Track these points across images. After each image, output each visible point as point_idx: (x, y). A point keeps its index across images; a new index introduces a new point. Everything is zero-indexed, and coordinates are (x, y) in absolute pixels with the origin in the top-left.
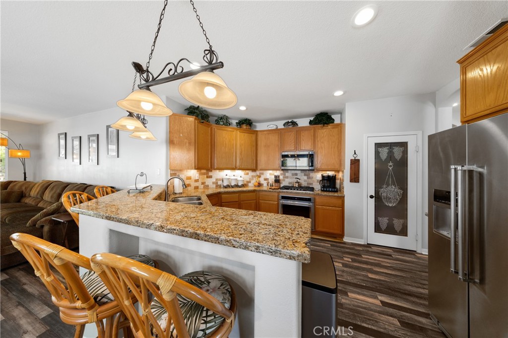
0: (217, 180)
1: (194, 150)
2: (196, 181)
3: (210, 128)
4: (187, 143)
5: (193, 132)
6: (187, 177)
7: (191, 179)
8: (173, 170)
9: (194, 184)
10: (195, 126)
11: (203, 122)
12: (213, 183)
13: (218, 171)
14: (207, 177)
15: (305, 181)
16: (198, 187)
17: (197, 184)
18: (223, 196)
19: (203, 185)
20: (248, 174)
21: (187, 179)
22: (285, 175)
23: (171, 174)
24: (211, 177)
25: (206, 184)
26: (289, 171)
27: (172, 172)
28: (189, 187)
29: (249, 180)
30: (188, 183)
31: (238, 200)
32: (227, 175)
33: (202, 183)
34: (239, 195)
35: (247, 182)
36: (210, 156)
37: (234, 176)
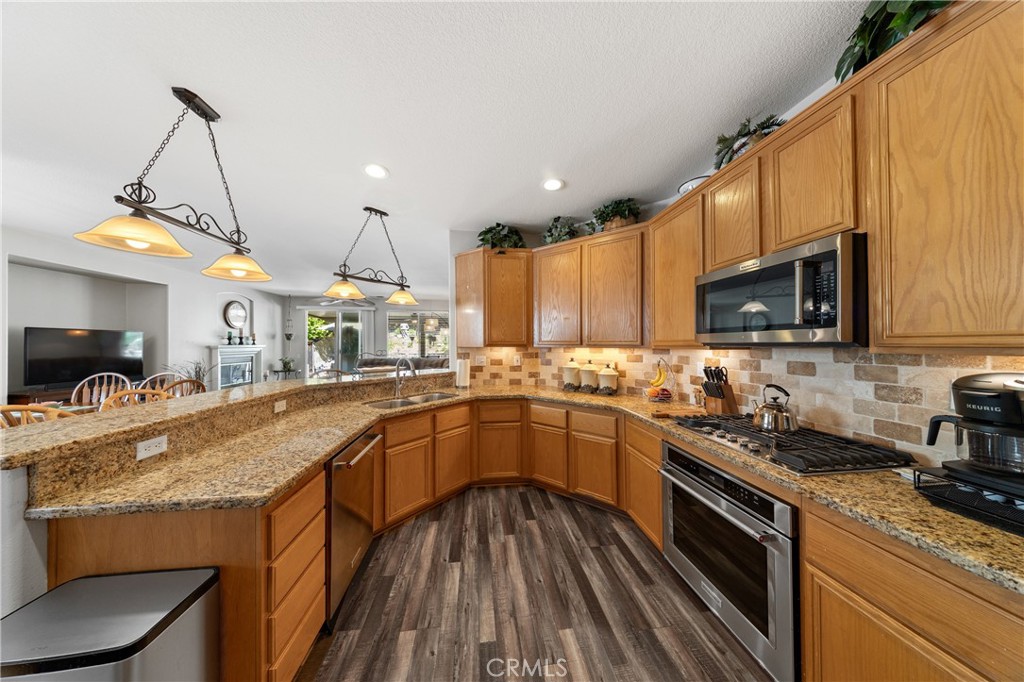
0: (560, 369)
2: (514, 369)
3: (523, 262)
4: (475, 299)
5: (482, 277)
6: (492, 360)
7: (501, 364)
8: (463, 348)
9: (508, 375)
10: (484, 264)
11: (502, 252)
12: (554, 377)
14: (542, 363)
15: (860, 406)
16: (520, 380)
17: (516, 375)
18: (532, 406)
19: (533, 379)
20: (639, 359)
21: (491, 364)
22: (758, 368)
23: (458, 354)
24: (548, 363)
25: (540, 377)
26: (775, 353)
27: (460, 351)
28: (497, 380)
29: (643, 378)
30: (495, 369)
31: (564, 425)
32: (572, 360)
33: (532, 375)
34: (567, 412)
35: (637, 382)
36: (524, 319)
37: (590, 362)
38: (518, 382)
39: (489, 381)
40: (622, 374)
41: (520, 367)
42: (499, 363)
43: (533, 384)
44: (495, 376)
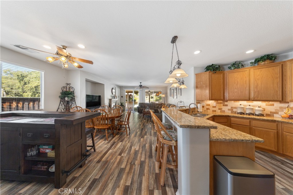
0: (232, 107)
1: (209, 90)
2: (214, 107)
3: (222, 75)
4: (205, 86)
5: (208, 80)
7: (210, 106)
8: (198, 100)
9: (212, 109)
10: (209, 76)
11: (215, 73)
12: (229, 110)
13: (233, 102)
14: (223, 105)
16: (216, 110)
17: (214, 109)
18: (232, 119)
19: (220, 110)
21: (207, 105)
23: (197, 102)
24: (227, 105)
25: (223, 110)
27: (197, 101)
28: (208, 110)
29: (274, 111)
30: (208, 107)
31: (249, 125)
32: (241, 105)
33: (219, 109)
34: (250, 121)
35: (271, 112)
36: (222, 92)
37: (250, 105)
38: (215, 111)
39: (206, 110)
40: (264, 110)
41: (216, 106)
42: (209, 105)
43: (220, 112)
44: (208, 109)
